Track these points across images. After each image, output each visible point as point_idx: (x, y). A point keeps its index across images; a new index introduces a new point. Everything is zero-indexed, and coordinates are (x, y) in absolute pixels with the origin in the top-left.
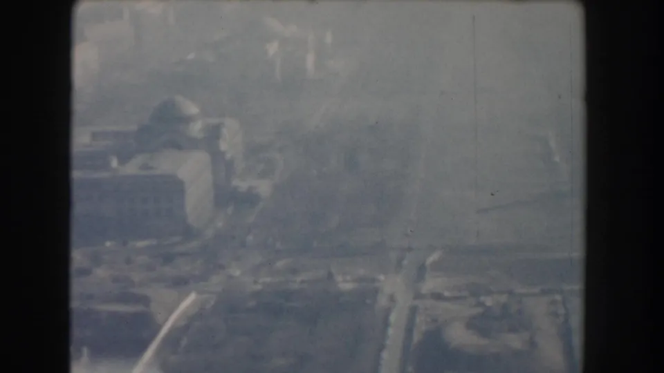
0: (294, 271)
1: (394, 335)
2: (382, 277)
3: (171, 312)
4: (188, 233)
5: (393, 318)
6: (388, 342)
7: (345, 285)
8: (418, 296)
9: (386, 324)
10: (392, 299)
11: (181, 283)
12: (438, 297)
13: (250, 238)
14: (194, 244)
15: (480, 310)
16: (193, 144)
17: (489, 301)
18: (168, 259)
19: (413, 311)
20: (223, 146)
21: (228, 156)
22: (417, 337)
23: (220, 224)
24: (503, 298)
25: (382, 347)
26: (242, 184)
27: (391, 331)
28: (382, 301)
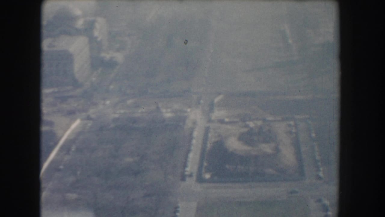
0: (137, 106)
1: (196, 143)
2: (189, 110)
3: (65, 131)
4: (76, 84)
5: (195, 134)
6: (192, 148)
7: (168, 114)
8: (210, 121)
9: (191, 137)
10: (195, 123)
11: (72, 114)
12: (222, 121)
13: (112, 87)
14: (79, 91)
15: (245, 130)
16: (78, 32)
17: (251, 124)
18: (64, 99)
19: (207, 130)
20: (96, 33)
21: (99, 39)
22: (209, 145)
23: (94, 79)
24: (259, 123)
25: (189, 151)
26: (107, 56)
27: (194, 141)
28: (189, 124)
